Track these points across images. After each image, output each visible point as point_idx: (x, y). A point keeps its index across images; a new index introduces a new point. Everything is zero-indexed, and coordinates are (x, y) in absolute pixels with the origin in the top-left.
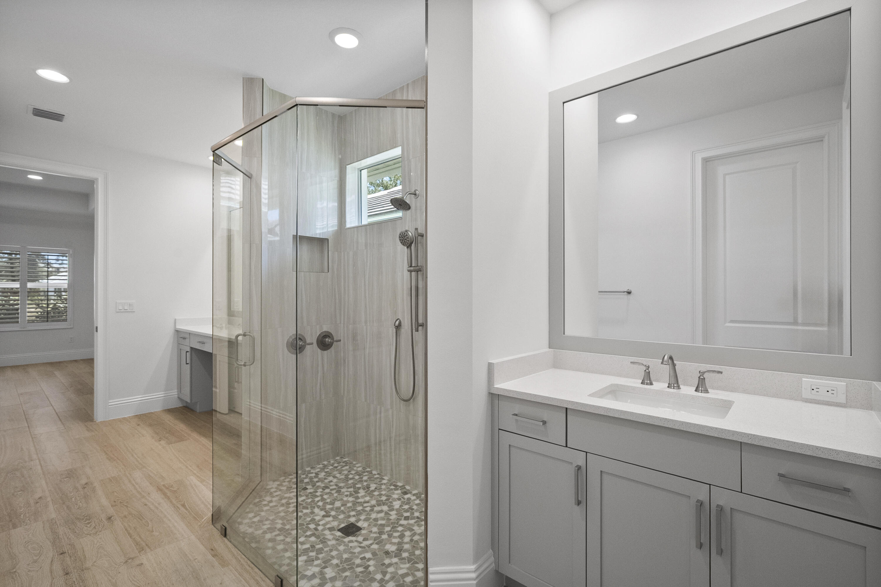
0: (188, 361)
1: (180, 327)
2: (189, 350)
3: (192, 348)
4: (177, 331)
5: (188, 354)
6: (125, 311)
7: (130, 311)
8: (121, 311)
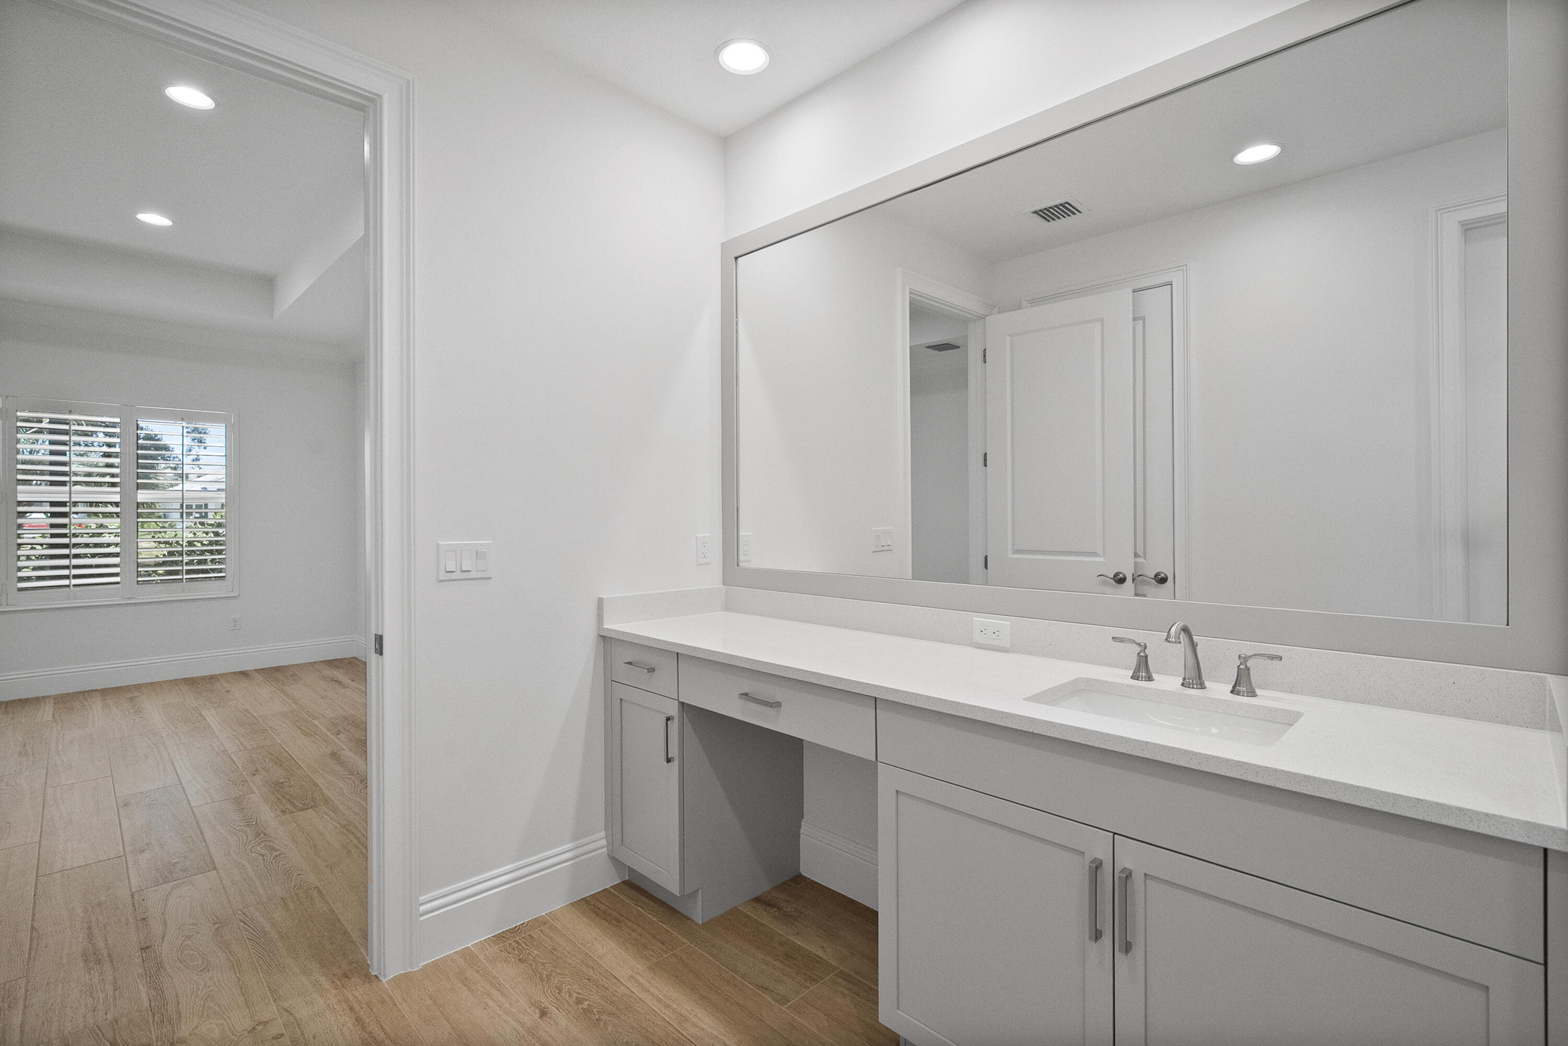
0: (674, 752)
1: (615, 624)
2: (674, 710)
3: (682, 705)
4: (607, 641)
5: (674, 726)
6: (464, 575)
7: (479, 575)
8: (453, 576)
